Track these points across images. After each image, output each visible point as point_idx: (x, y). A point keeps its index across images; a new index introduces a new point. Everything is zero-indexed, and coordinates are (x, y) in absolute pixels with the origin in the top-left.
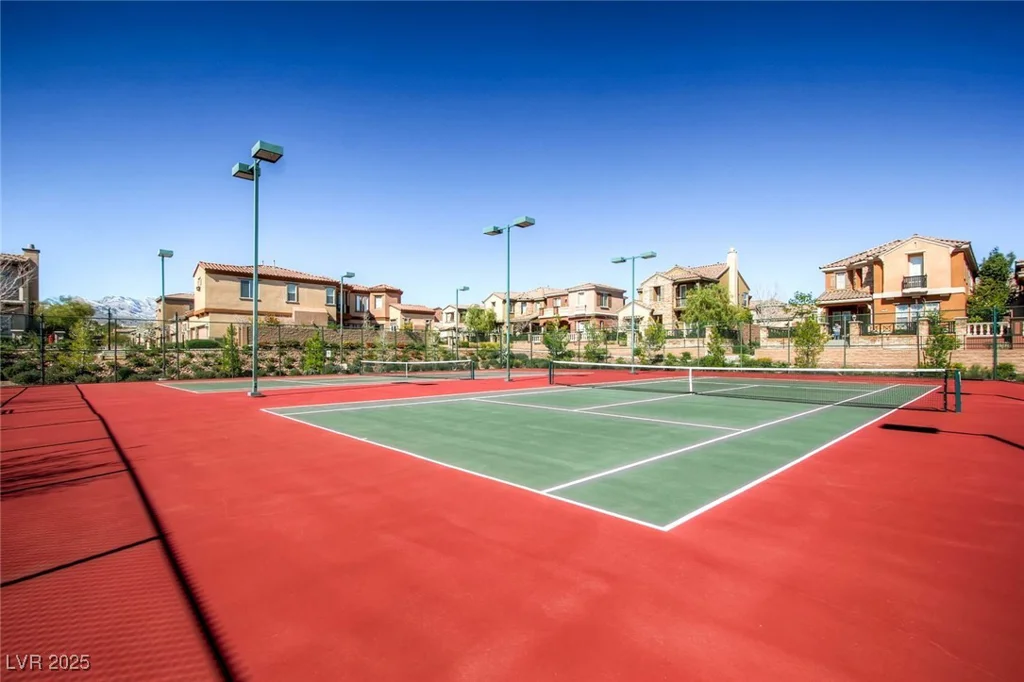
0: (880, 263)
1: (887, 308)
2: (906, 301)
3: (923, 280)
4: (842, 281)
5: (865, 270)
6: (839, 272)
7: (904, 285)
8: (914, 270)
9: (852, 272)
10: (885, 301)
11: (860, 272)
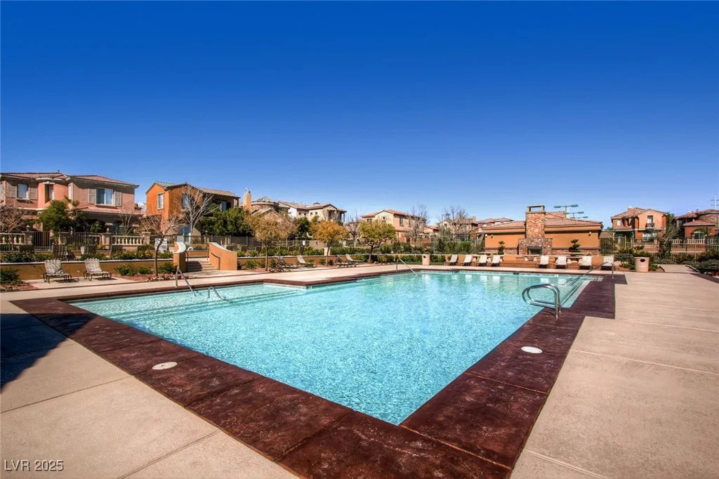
0: (638, 218)
1: (639, 234)
2: (646, 232)
3: (653, 225)
4: (619, 223)
5: (630, 220)
6: (619, 219)
7: (646, 226)
8: (649, 221)
9: (624, 220)
10: (639, 231)
11: (628, 220)
